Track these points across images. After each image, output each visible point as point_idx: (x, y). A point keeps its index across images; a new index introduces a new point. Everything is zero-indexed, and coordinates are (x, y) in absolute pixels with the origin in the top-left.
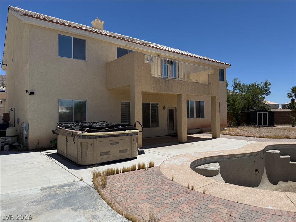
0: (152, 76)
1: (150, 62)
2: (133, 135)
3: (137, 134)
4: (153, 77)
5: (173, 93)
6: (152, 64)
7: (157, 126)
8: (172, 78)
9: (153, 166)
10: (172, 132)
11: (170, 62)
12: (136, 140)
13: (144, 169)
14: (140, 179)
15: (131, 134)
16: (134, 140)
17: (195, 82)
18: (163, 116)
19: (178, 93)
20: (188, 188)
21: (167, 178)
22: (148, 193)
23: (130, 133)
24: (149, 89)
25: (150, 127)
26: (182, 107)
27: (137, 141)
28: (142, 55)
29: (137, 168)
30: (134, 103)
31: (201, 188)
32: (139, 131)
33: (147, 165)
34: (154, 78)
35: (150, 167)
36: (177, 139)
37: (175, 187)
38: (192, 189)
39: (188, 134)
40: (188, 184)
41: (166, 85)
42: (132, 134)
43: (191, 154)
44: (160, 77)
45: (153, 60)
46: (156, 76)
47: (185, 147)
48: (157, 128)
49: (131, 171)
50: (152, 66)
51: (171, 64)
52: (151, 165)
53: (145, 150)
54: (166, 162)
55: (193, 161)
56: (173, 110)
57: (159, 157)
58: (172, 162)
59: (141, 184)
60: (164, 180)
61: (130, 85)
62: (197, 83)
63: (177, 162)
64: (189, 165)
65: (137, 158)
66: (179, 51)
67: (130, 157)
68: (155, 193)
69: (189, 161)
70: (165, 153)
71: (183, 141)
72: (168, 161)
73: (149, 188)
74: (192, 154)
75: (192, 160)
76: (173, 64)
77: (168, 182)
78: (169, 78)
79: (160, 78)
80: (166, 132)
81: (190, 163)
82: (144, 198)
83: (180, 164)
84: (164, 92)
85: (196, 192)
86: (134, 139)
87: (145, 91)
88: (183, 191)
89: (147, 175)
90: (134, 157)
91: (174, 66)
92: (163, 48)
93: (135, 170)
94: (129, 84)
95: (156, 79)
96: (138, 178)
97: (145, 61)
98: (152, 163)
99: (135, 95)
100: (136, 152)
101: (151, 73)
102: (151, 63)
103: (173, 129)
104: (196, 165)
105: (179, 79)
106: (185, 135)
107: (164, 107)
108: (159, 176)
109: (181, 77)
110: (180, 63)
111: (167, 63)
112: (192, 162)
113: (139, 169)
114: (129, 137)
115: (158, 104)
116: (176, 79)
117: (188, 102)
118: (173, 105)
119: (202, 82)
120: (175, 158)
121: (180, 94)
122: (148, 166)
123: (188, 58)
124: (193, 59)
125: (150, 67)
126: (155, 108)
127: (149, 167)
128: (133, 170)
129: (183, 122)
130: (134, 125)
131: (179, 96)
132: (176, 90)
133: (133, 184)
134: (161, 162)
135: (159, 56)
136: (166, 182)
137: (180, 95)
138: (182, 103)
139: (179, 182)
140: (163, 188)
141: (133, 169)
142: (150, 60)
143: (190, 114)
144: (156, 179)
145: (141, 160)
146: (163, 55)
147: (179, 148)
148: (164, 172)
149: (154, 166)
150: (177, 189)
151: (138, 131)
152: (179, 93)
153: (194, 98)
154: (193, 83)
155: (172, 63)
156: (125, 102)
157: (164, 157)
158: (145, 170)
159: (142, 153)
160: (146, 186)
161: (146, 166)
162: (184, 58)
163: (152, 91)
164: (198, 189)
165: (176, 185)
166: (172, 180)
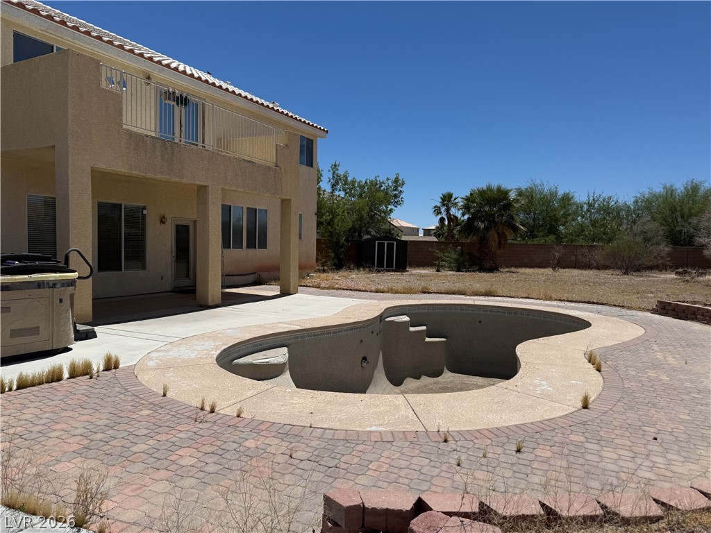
0: (124, 127)
1: (118, 88)
2: (58, 286)
3: (72, 283)
4: (127, 130)
5: (185, 179)
6: (124, 95)
7: (144, 267)
8: (186, 142)
9: (116, 367)
10: (185, 282)
11: (178, 98)
12: (67, 302)
13: (88, 377)
14: (70, 402)
15: (53, 285)
16: (61, 301)
17: (244, 160)
18: (160, 243)
19: (198, 183)
20: (202, 409)
21: (150, 391)
22: (90, 434)
23: (48, 282)
24: (116, 163)
25: (121, 270)
26: (210, 218)
27: (72, 305)
28: (94, 64)
29: (66, 375)
30: (67, 197)
31: (234, 406)
32: (79, 278)
33: (97, 364)
34: (131, 134)
35: (107, 369)
36: (195, 299)
37: (167, 412)
38: (212, 411)
39: (223, 287)
40: (203, 401)
41: (166, 156)
42: (55, 285)
43: (224, 332)
44: (153, 134)
45: (129, 84)
46: (135, 130)
47: (214, 316)
48: (141, 273)
49: (47, 382)
50: (124, 99)
51: (182, 103)
52: (111, 364)
53: (96, 329)
54: (155, 355)
55: (227, 347)
56: (188, 226)
57: (136, 343)
58: (171, 353)
59: (71, 414)
60: (140, 396)
61: (54, 146)
62: (248, 161)
63: (185, 353)
64: (215, 356)
65: (71, 349)
66: (204, 76)
67: (47, 348)
68: (110, 432)
69: (216, 348)
70: (158, 332)
71: (210, 303)
72: (160, 351)
73: (95, 420)
74: (228, 331)
75: (224, 344)
76: (186, 105)
77: (151, 401)
78: (177, 140)
79: (147, 136)
80: (168, 283)
81: (219, 352)
82: (75, 447)
83: (193, 356)
84: (159, 177)
85: (220, 416)
86: (62, 297)
87: (101, 166)
88: (188, 417)
89: (93, 391)
90: (61, 346)
91: (189, 112)
92: (163, 60)
93: (59, 379)
94: (52, 144)
95: (137, 140)
96: (65, 400)
97: (104, 84)
98: (113, 360)
99: (70, 175)
100: (68, 335)
101: (121, 120)
102: (122, 91)
103: (188, 276)
104: (235, 355)
105: (204, 147)
106: (214, 288)
107: (164, 217)
108: (130, 389)
109: (210, 143)
110: (206, 108)
111: (170, 99)
112: (225, 350)
113: (72, 376)
114: (46, 292)
115: (144, 208)
116: (197, 145)
117: (227, 210)
118: (188, 215)
119: (262, 162)
120: (181, 344)
121: (205, 184)
122: (102, 368)
123: (228, 98)
124: (242, 103)
125: (120, 103)
126: (137, 219)
127: (103, 371)
128: (52, 381)
129: (210, 256)
130: (63, 260)
131: (202, 190)
132: (194, 175)
133: (47, 415)
134: (142, 356)
135: (149, 78)
136: (144, 402)
137: (205, 187)
138: (210, 209)
139: (182, 398)
140: (135, 416)
141: (55, 377)
142: (119, 83)
143: (230, 237)
144: (120, 396)
145: (81, 352)
146: (160, 79)
147: (197, 320)
148: (144, 378)
149: (120, 367)
150: (174, 414)
151: (75, 275)
152: (201, 183)
153: (242, 202)
154: (240, 160)
155: (182, 100)
157: (151, 342)
158: (91, 378)
159: (90, 335)
160: (85, 418)
161: (95, 368)
162: (218, 96)
163: (124, 171)
164: (227, 409)
165: (172, 406)
166: (164, 395)
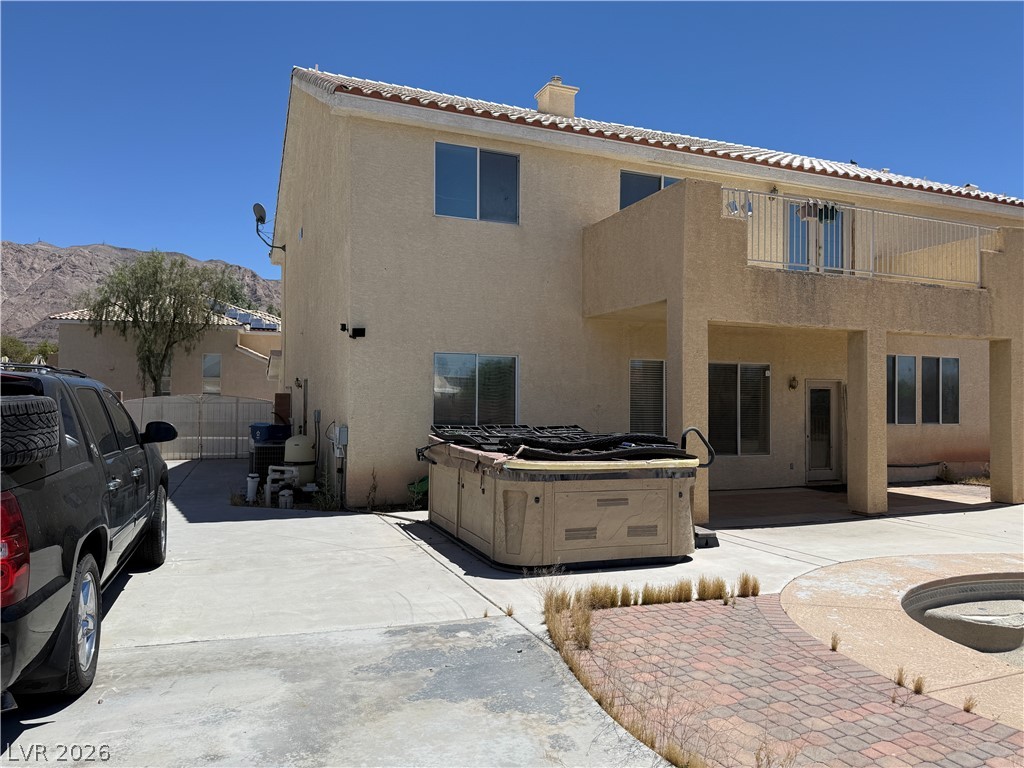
0: (750, 263)
1: (743, 215)
2: (677, 475)
3: (691, 473)
4: (753, 267)
5: (832, 325)
6: (750, 223)
7: (764, 448)
8: (826, 271)
9: (755, 594)
10: (825, 474)
11: (821, 210)
12: (687, 496)
13: (722, 601)
14: (707, 634)
15: (672, 474)
16: (681, 495)
17: (923, 285)
18: (788, 415)
19: (850, 328)
20: (900, 684)
21: (810, 639)
22: (742, 685)
23: (666, 470)
24: (738, 312)
25: (736, 453)
26: (869, 380)
27: (692, 500)
28: (716, 188)
29: (695, 595)
30: (680, 362)
31: (956, 690)
32: (701, 466)
33: (732, 587)
34: (757, 271)
35: (744, 594)
36: (845, 501)
37: (844, 676)
38: (918, 691)
39: (891, 484)
40: (901, 674)
41: (805, 295)
42: (674, 474)
43: (903, 559)
44: (780, 266)
45: (755, 206)
46: (763, 265)
47: (879, 532)
48: (762, 458)
49: (674, 601)
50: (750, 229)
51: (826, 217)
52: (748, 590)
53: (720, 534)
54: (804, 583)
55: (915, 586)
56: (827, 391)
57: (773, 561)
58: (827, 584)
59: (713, 651)
60: (799, 644)
61: (666, 301)
62: (931, 286)
63: (846, 586)
64: (899, 599)
65: (690, 559)
66: (853, 170)
67: (665, 554)
68: (768, 689)
69: (899, 588)
70: (800, 548)
71: (870, 510)
72: (810, 578)
73: (745, 666)
74: (911, 559)
75: (909, 581)
76: (832, 218)
77: (815, 653)
78: (812, 270)
79: (779, 271)
80: (800, 473)
81: (903, 593)
82: (727, 701)
83: (863, 592)
84: (795, 325)
85: (935, 703)
86: (681, 490)
87: (720, 319)
88: (880, 693)
89: (732, 623)
90: (680, 553)
91: (837, 226)
92: (792, 160)
93: (688, 599)
94: (664, 298)
95: (766, 277)
96: (701, 630)
97: (725, 214)
98: (751, 583)
99: (684, 334)
100: (688, 539)
101: (746, 255)
102: (746, 217)
103: (828, 464)
104: (928, 602)
105: (853, 273)
106: (876, 486)
107: (794, 379)
108: (781, 631)
109: (864, 267)
110: (858, 217)
111: (809, 215)
112: (912, 591)
113: (702, 598)
114: (664, 482)
115: (767, 368)
116: (842, 272)
117: (892, 361)
118: (831, 373)
119: (953, 285)
120: (838, 571)
121: (861, 329)
122: (736, 593)
123: (891, 194)
124: (914, 198)
125: (744, 233)
126: (757, 385)
127: (739, 596)
128: (680, 601)
129: (870, 437)
130: (680, 442)
131: (856, 338)
132: (846, 316)
133: (684, 646)
134: (786, 582)
135: (774, 190)
136: (806, 654)
137: (861, 333)
138: (868, 365)
139: (863, 659)
140: (798, 673)
141: (682, 596)
142: (743, 207)
143: (899, 408)
144: (769, 638)
145: (703, 566)
146: (790, 188)
147: (854, 536)
148: (798, 616)
149: (760, 594)
150: (856, 682)
151: (694, 463)
152: (856, 328)
153: (917, 348)
154: (916, 287)
155: (827, 213)
156: (644, 361)
157: (794, 563)
158: (726, 604)
159: (707, 542)
160: (732, 660)
161: (728, 589)
162: (876, 194)
163: (749, 322)
164: (943, 694)
165: (849, 669)
166: (834, 649)
